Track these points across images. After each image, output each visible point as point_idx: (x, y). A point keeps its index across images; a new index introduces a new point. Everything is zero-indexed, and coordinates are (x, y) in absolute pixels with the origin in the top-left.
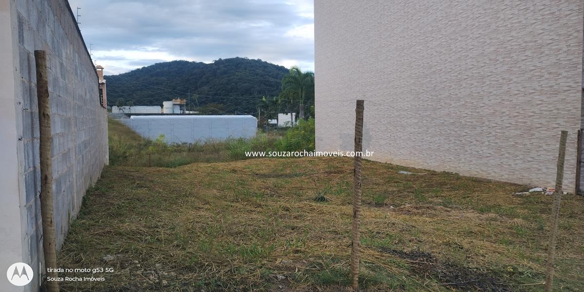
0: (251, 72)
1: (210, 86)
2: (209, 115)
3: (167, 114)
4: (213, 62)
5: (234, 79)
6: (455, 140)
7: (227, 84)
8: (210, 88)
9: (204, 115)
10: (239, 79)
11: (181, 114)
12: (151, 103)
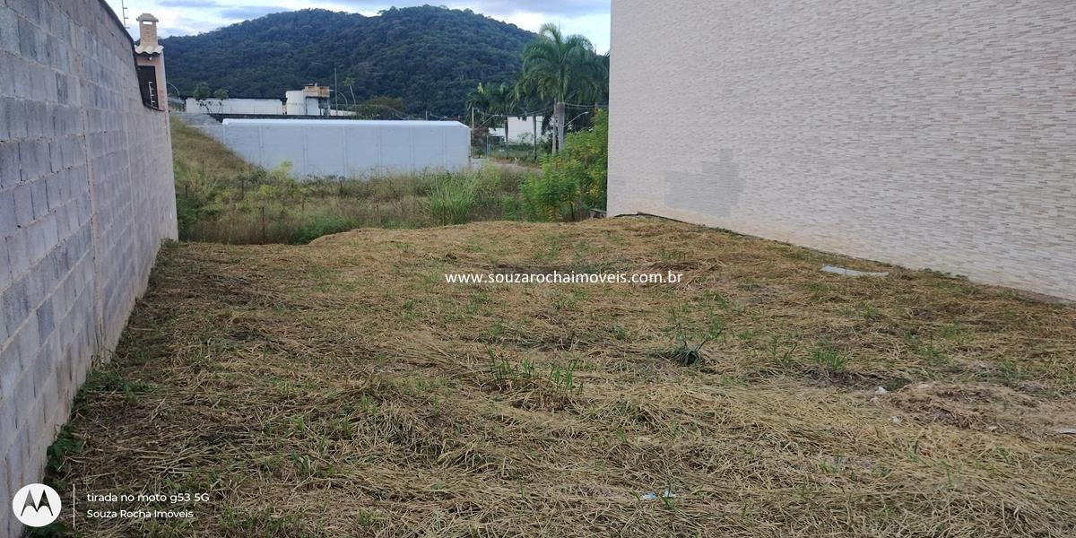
0: (453, 35)
1: (374, 62)
2: (375, 119)
3: (295, 117)
4: (380, 15)
5: (420, 47)
6: (963, 200)
7: (408, 58)
8: (375, 65)
9: (365, 119)
10: (430, 48)
11: (320, 117)
12: (262, 94)
